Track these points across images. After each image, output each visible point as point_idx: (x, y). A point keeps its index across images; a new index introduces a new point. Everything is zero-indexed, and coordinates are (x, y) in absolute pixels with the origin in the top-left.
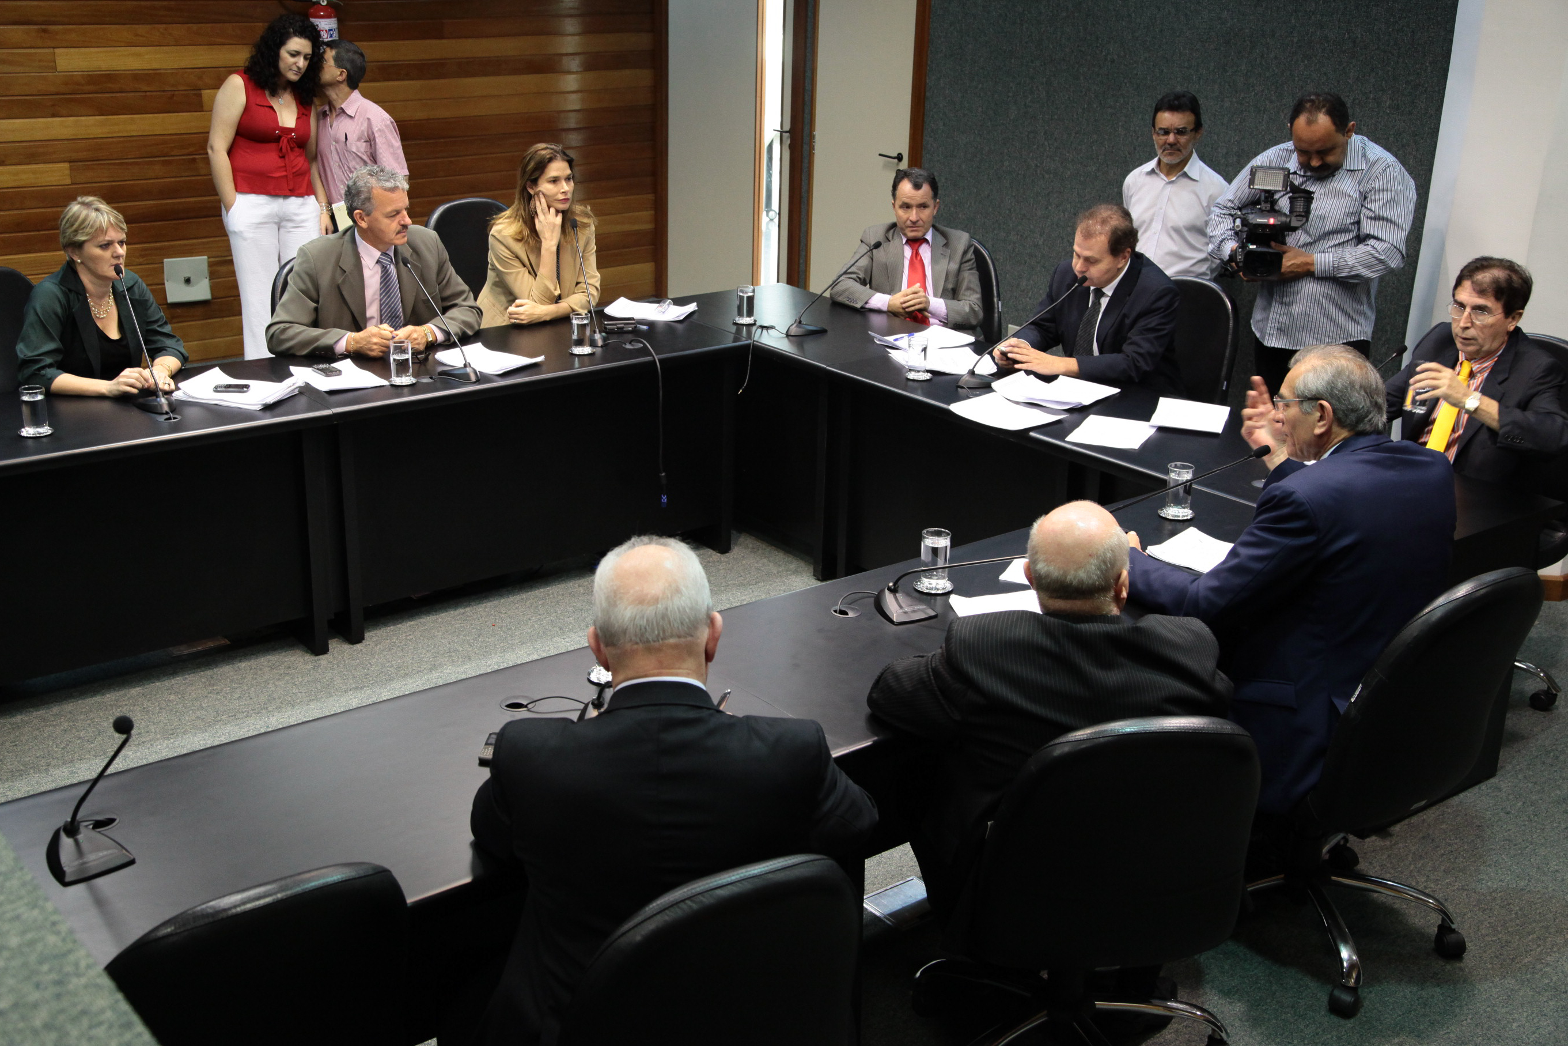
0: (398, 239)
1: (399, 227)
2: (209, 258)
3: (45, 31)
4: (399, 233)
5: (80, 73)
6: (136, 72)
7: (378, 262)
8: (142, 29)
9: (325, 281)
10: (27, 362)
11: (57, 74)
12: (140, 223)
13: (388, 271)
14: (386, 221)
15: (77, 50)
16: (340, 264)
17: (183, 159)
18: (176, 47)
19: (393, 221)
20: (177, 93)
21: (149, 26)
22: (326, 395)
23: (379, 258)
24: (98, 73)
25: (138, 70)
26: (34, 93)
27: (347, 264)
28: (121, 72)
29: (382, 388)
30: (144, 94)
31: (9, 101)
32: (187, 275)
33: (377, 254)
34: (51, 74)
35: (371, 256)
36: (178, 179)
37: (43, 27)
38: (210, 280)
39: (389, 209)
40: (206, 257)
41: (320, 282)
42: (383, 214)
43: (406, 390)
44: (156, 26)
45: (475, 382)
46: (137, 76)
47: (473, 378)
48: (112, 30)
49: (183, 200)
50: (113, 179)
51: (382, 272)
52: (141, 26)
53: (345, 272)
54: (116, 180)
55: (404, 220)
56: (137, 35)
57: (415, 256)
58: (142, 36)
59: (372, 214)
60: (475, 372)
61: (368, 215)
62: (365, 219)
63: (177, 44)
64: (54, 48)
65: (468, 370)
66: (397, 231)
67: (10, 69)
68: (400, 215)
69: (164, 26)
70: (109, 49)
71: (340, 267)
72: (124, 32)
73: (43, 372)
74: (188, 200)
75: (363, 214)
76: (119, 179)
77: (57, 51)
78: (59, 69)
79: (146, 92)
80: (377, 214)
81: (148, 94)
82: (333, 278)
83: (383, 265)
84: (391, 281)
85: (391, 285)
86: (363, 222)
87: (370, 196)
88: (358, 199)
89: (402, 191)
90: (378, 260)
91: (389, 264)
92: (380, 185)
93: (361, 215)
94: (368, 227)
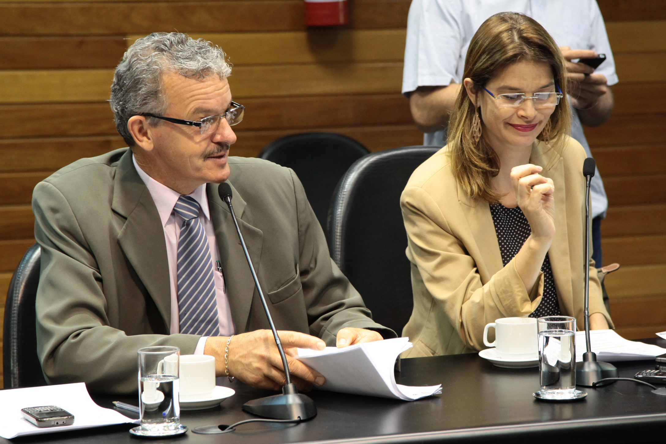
1: (212, 147)
4: (208, 157)
7: (175, 213)
13: (191, 230)
23: (176, 205)
33: (172, 198)
39: (193, 112)
51: (181, 234)
53: (125, 218)
55: (222, 135)
62: (149, 133)
66: (207, 153)
75: (146, 122)
83: (184, 219)
84: (197, 263)
85: (196, 259)
86: (145, 139)
87: (158, 87)
88: (136, 96)
89: (219, 78)
90: (174, 209)
91: (195, 218)
92: (177, 66)
93: (140, 125)
94: (154, 146)
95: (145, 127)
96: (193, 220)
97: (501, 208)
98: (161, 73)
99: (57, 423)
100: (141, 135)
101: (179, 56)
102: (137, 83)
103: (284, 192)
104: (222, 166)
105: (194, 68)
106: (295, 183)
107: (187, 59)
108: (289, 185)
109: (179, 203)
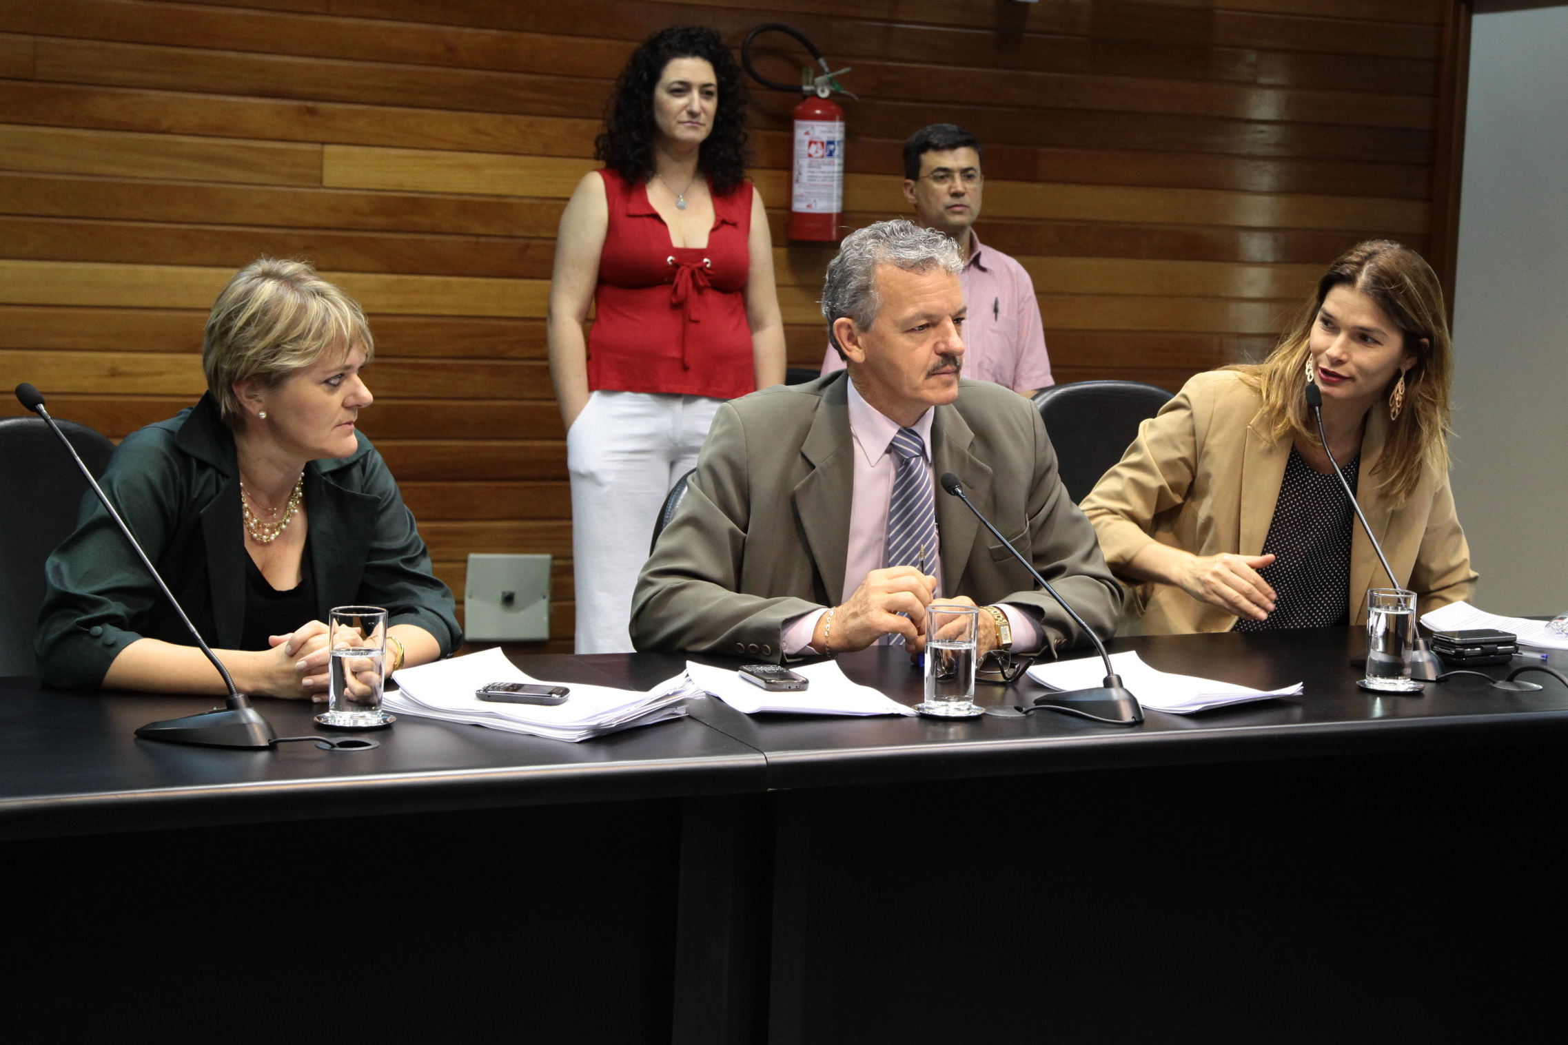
0: (932, 388)
1: (935, 360)
2: (554, 558)
3: (311, 111)
4: (932, 374)
5: (365, 193)
6: (467, 198)
7: (892, 449)
8: (485, 121)
9: (765, 482)
10: (68, 602)
11: (322, 191)
12: (434, 480)
13: (911, 471)
14: (903, 341)
15: (365, 150)
16: (804, 448)
17: (531, 367)
18: (541, 159)
19: (922, 342)
20: (534, 242)
21: (500, 117)
22: (751, 722)
23: (895, 439)
24: (397, 194)
25: (469, 194)
26: (275, 223)
27: (820, 450)
28: (436, 196)
29: (895, 722)
30: (474, 239)
31: (228, 234)
32: (509, 589)
33: (890, 431)
34: (309, 190)
35: (876, 433)
36: (517, 403)
37: (310, 104)
38: (551, 601)
39: (910, 311)
40: (548, 557)
41: (754, 481)
42: (896, 324)
43: (953, 730)
44: (514, 117)
45: (1130, 725)
46: (468, 207)
47: (1127, 716)
48: (432, 120)
49: (519, 444)
50: (391, 394)
51: (898, 475)
52: (485, 116)
53: (813, 467)
54: (402, 394)
55: (946, 343)
56: (477, 131)
57: (979, 449)
58: (488, 134)
59: (873, 327)
60: (1133, 702)
61: (865, 328)
62: (860, 340)
63: (546, 152)
64: (323, 143)
65: (1115, 694)
66: (930, 367)
67: (242, 175)
68: (939, 329)
69: (529, 118)
70: (421, 153)
71: (803, 456)
72: (454, 124)
73: (98, 629)
74: (528, 443)
75: (854, 326)
76: (407, 394)
77: (329, 149)
78: (326, 182)
79: (479, 235)
80: (884, 325)
81: (483, 240)
82: (785, 480)
83: (903, 457)
84: (917, 498)
85: (915, 506)
86: (855, 348)
87: (869, 281)
88: (845, 292)
89: (945, 272)
90: (891, 444)
91: (917, 456)
92: (893, 255)
93: (849, 331)
94: (866, 358)
95: (855, 331)
96: (914, 459)
97: (1301, 464)
98: (874, 263)
99: (789, 687)
100: (850, 343)
101: (899, 244)
102: (847, 277)
103: (1020, 424)
104: (948, 384)
105: (913, 258)
106: (1035, 416)
107: (907, 247)
108: (1027, 416)
109: (899, 436)
